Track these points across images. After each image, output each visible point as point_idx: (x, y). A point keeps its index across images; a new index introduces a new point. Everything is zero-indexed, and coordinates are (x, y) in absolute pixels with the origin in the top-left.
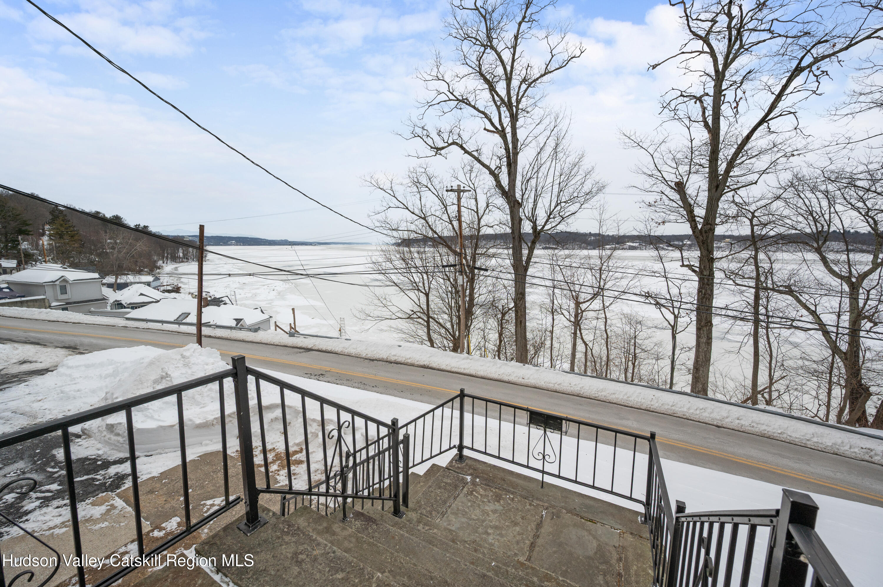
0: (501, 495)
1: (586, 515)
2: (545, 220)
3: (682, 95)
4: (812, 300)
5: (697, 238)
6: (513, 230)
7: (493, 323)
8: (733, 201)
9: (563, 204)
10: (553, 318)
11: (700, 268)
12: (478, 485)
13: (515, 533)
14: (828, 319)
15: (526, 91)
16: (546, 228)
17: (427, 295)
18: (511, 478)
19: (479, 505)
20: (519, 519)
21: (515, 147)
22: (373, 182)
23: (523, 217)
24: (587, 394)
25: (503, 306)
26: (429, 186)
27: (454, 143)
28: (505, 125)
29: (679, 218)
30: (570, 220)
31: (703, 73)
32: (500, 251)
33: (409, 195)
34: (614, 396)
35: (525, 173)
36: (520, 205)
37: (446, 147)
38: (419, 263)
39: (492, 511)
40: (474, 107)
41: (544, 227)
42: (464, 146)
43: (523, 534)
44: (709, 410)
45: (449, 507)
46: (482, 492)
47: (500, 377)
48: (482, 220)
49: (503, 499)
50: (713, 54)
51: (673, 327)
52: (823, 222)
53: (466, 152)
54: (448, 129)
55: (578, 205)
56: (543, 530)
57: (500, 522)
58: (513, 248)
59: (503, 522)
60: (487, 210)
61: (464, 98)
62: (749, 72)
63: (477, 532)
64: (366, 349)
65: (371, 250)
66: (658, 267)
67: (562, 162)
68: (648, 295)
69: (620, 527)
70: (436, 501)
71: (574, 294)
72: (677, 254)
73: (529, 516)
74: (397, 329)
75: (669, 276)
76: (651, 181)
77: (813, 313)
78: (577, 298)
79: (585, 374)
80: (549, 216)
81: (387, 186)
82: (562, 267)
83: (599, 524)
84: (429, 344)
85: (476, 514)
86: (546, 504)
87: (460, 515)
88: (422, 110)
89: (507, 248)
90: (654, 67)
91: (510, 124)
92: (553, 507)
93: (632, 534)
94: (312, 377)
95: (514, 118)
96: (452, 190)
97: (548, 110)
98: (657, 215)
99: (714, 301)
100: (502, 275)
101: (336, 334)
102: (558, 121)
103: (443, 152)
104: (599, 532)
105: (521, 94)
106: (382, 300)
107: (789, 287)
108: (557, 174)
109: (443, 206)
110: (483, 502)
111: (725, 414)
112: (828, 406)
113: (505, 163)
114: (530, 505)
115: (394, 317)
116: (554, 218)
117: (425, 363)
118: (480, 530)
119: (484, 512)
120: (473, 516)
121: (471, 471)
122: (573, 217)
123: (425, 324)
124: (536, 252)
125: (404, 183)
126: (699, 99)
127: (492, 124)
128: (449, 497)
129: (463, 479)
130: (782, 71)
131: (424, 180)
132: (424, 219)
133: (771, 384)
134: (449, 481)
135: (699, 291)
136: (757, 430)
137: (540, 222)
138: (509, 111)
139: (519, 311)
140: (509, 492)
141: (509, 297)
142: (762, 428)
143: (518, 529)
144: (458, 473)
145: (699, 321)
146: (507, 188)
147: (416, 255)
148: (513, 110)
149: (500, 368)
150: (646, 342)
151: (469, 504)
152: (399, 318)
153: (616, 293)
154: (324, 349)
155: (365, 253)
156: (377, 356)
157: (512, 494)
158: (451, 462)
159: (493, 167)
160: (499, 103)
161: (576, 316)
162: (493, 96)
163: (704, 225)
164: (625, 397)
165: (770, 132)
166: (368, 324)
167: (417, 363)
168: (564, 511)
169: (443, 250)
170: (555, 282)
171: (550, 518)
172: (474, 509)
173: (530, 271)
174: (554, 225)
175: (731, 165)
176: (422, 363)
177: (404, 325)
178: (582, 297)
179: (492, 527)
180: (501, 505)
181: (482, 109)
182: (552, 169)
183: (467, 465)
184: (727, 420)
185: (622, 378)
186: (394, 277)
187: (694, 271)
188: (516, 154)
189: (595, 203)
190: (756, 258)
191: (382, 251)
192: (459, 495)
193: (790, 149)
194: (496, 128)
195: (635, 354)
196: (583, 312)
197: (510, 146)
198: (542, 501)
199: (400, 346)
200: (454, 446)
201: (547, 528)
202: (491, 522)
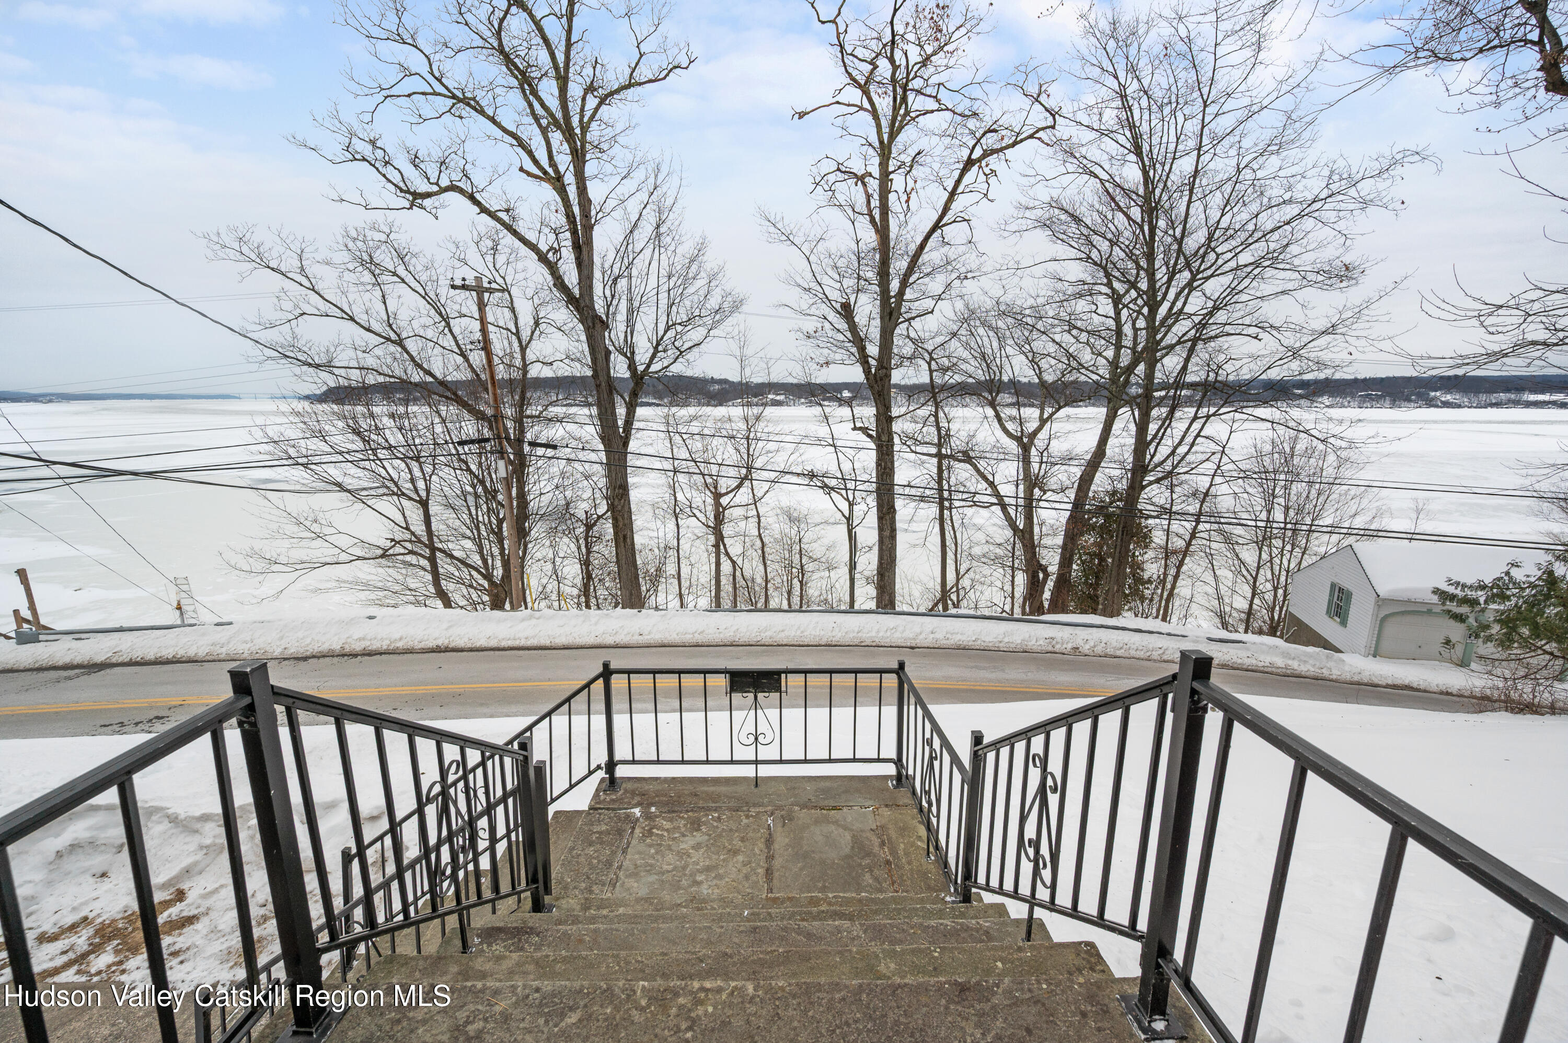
0: (699, 819)
1: (826, 803)
2: (649, 355)
3: (838, 169)
4: (989, 468)
5: (871, 387)
6: (595, 371)
7: (567, 546)
8: (908, 337)
9: (679, 328)
10: (678, 525)
11: (877, 431)
12: (657, 817)
13: (739, 866)
14: (1006, 490)
15: (596, 109)
16: (654, 368)
17: (424, 504)
18: (705, 789)
19: (669, 846)
20: (737, 843)
21: (586, 215)
22: (245, 249)
23: (611, 348)
24: (744, 639)
25: (586, 513)
26: (401, 271)
27: (452, 188)
28: (562, 169)
29: (846, 357)
30: (690, 356)
31: (864, 142)
32: (573, 410)
33: (353, 289)
34: (782, 635)
35: (607, 266)
36: (605, 325)
37: (436, 194)
38: (395, 438)
39: (693, 848)
40: (493, 120)
41: (648, 366)
42: (477, 196)
43: (750, 862)
44: (901, 629)
45: (620, 868)
46: (667, 825)
47: (598, 641)
48: (528, 350)
49: (705, 823)
50: (874, 113)
51: (848, 519)
52: (995, 369)
53: (484, 210)
54: (437, 154)
55: (702, 331)
56: (776, 846)
57: (710, 859)
58: (599, 405)
59: (714, 857)
60: (537, 332)
61: (469, 95)
62: (919, 153)
63: (679, 888)
64: (281, 638)
65: (262, 413)
66: (823, 431)
67: (669, 253)
68: (812, 475)
69: (871, 803)
70: (592, 867)
71: (709, 480)
72: (845, 411)
73: (751, 834)
74: (357, 583)
75: (838, 443)
76: (807, 299)
77: (992, 484)
78: (716, 488)
79: (734, 609)
80: (656, 348)
81: (290, 263)
82: (685, 436)
83: (845, 809)
84: (439, 603)
85: (669, 861)
86: (770, 808)
87: (643, 874)
88: (370, 104)
89: (589, 405)
90: (802, 115)
91: (571, 168)
92: (780, 808)
93: (887, 806)
94: (125, 729)
95: (578, 157)
96: (464, 287)
97: (640, 154)
98: (818, 351)
99: (896, 477)
100: (582, 455)
101: (172, 617)
102: (661, 177)
103: (427, 202)
104: (849, 819)
105: (588, 115)
106: (308, 524)
107: (965, 453)
108: (663, 272)
109: (438, 318)
110: (674, 839)
111: (918, 630)
112: (1013, 597)
113: (569, 243)
114: (747, 817)
115: (344, 557)
116: (665, 351)
117: (440, 642)
118: (684, 882)
119: (682, 854)
120: (665, 867)
121: (637, 799)
122: (695, 350)
123: (425, 563)
124: (640, 411)
125: (335, 260)
126: (860, 179)
127: (536, 162)
128: (614, 853)
129: (628, 816)
130: (953, 160)
131: (385, 258)
132: (400, 343)
133: (958, 580)
134: (604, 828)
135: (878, 465)
136: (952, 642)
137: (642, 357)
138: (568, 141)
139: (620, 519)
140: (709, 809)
141: (598, 495)
142: (956, 639)
143: (740, 858)
144: (614, 809)
145: (880, 507)
146: (576, 292)
147: (387, 422)
148: (575, 142)
149: (596, 624)
150: (815, 545)
151: (653, 851)
152: (359, 558)
153: (773, 475)
154: (151, 656)
155: (246, 421)
156: (315, 648)
157: (716, 810)
158: (596, 795)
159: (544, 248)
160: (544, 122)
161: (717, 517)
162: (531, 105)
163: (877, 369)
164: (798, 633)
165: (945, 243)
166: (275, 582)
167: (419, 646)
168: (796, 808)
169: (450, 410)
170: (676, 462)
171: (781, 824)
172: (663, 856)
173: (633, 446)
174: (666, 364)
175: (904, 283)
176: (431, 644)
177: (369, 571)
178: (723, 487)
179: (700, 871)
180: (704, 834)
181: (512, 128)
182: (655, 264)
183: (626, 791)
184: (921, 637)
185: (785, 606)
186: (335, 472)
187: (870, 436)
188: (589, 228)
189: (730, 329)
190: (936, 416)
191: (298, 414)
192: (629, 844)
193: (963, 270)
194: (545, 173)
195: (802, 566)
196: (724, 509)
197: (576, 210)
198: (762, 805)
199: (371, 618)
200: (599, 767)
201: (781, 840)
202: (698, 864)
